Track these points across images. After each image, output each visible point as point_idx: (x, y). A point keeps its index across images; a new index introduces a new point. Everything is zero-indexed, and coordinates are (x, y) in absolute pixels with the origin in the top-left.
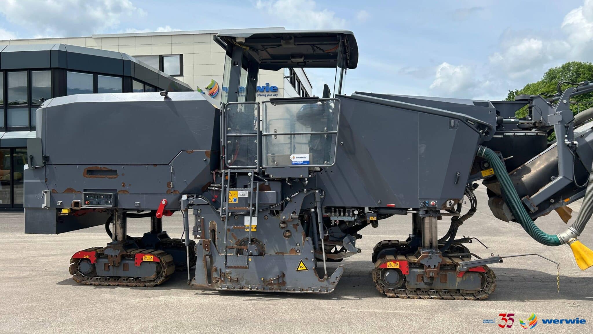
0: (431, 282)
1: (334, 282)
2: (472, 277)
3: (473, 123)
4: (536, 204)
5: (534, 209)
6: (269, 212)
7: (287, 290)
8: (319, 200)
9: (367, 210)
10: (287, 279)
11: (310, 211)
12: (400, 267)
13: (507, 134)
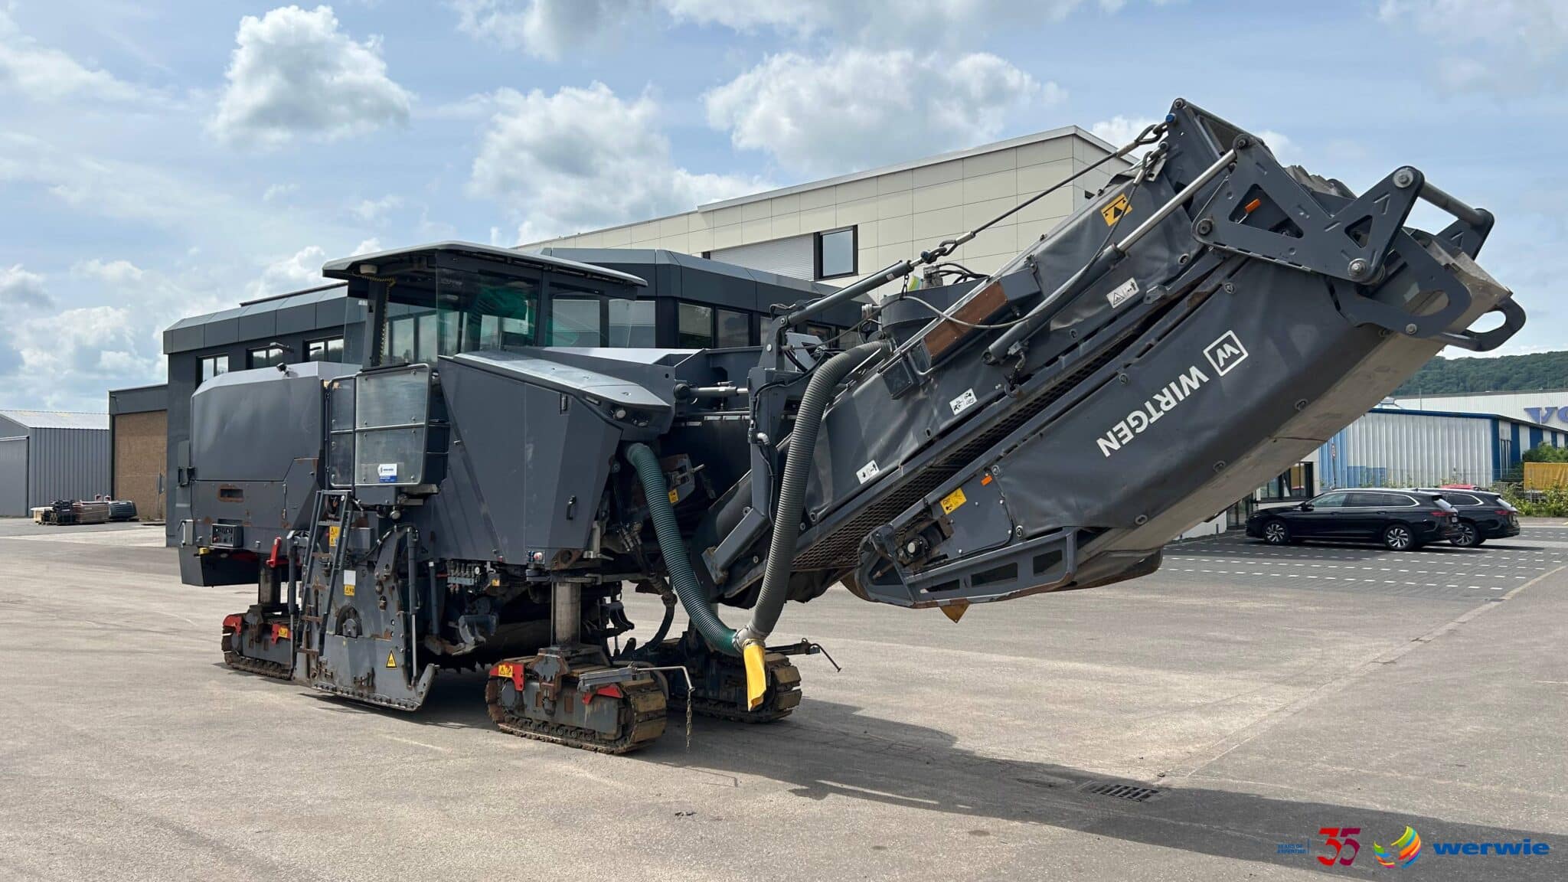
0: (552, 710)
1: (422, 693)
2: (605, 706)
3: (596, 402)
4: (719, 566)
5: (716, 576)
6: (366, 564)
7: (375, 699)
8: (412, 545)
9: (488, 567)
10: (378, 680)
11: (428, 565)
12: (514, 675)
13: (710, 418)
